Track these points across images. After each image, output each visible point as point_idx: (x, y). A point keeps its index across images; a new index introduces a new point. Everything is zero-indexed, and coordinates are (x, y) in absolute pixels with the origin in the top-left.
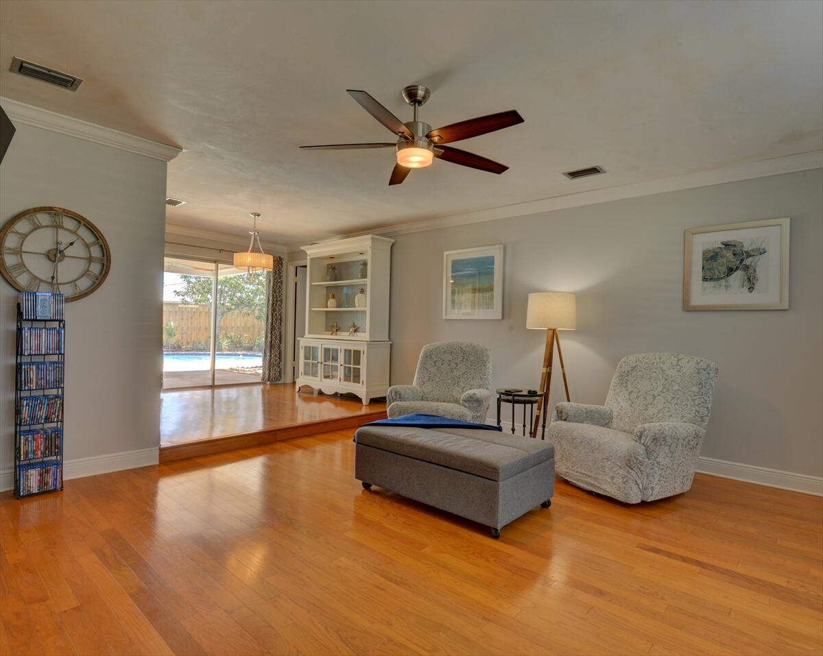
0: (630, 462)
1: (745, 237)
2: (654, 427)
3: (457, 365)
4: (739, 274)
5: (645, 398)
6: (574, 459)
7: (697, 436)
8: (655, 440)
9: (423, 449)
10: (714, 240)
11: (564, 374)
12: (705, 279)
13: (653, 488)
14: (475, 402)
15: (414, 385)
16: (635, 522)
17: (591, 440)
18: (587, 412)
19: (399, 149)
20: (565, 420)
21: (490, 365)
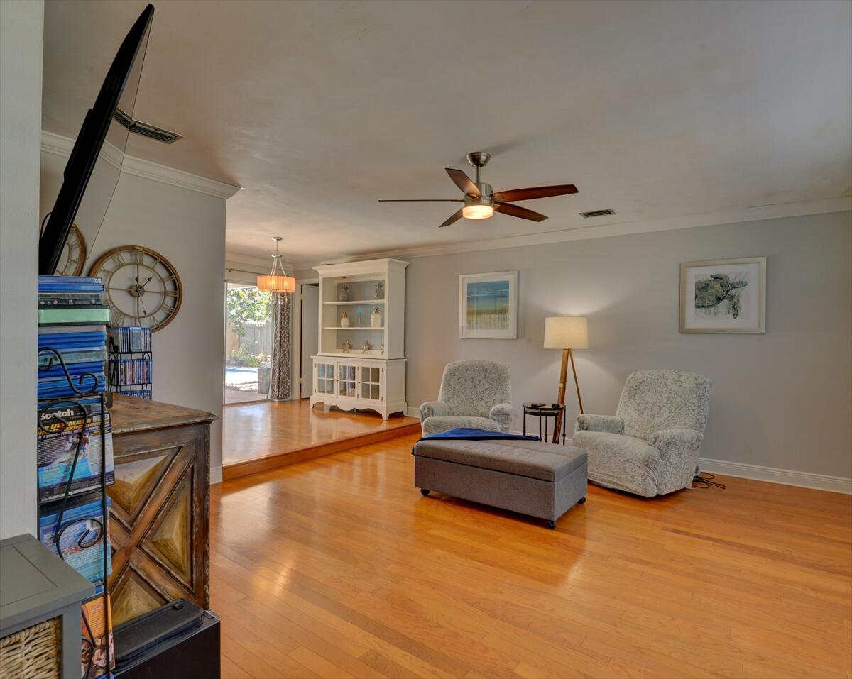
0: (647, 463)
1: (730, 272)
2: (665, 433)
3: (479, 381)
4: (725, 302)
5: (652, 409)
6: (597, 463)
7: (698, 440)
8: (667, 444)
9: (483, 458)
10: (706, 273)
11: (578, 389)
12: (697, 306)
13: (666, 484)
14: (503, 415)
15: (439, 400)
16: (652, 510)
17: (613, 446)
18: (604, 422)
19: (466, 206)
20: (587, 429)
21: (509, 381)
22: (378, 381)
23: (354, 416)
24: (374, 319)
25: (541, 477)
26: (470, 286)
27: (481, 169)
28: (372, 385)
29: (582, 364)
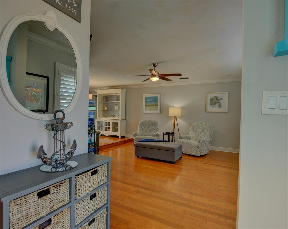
0: (198, 147)
2: (202, 139)
3: (150, 126)
5: (198, 133)
6: (184, 148)
7: (210, 141)
8: (203, 142)
10: (212, 96)
11: (178, 128)
12: (210, 105)
13: (202, 152)
14: (158, 135)
15: (138, 132)
16: (199, 159)
17: (189, 143)
18: (186, 137)
19: (152, 77)
20: (181, 139)
21: (159, 126)
22: (117, 126)
23: (109, 137)
24: (116, 108)
25: (172, 150)
26: (146, 98)
27: (156, 67)
28: (116, 128)
29: (179, 120)
